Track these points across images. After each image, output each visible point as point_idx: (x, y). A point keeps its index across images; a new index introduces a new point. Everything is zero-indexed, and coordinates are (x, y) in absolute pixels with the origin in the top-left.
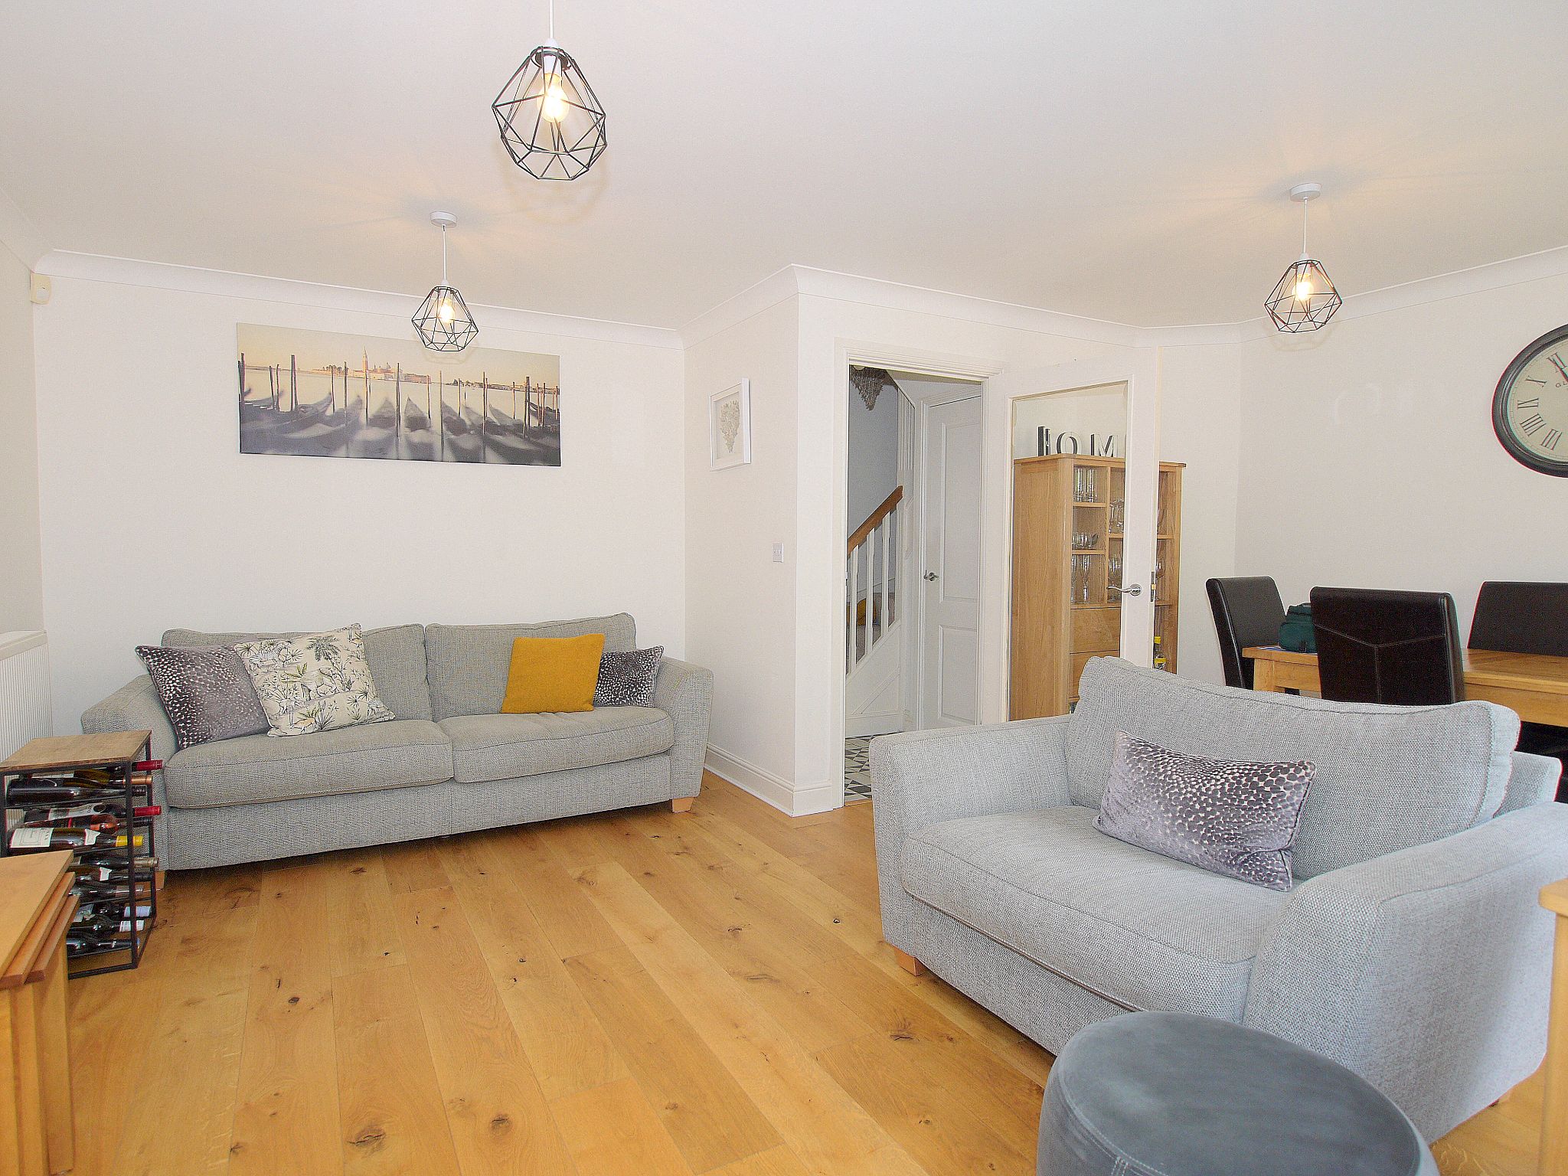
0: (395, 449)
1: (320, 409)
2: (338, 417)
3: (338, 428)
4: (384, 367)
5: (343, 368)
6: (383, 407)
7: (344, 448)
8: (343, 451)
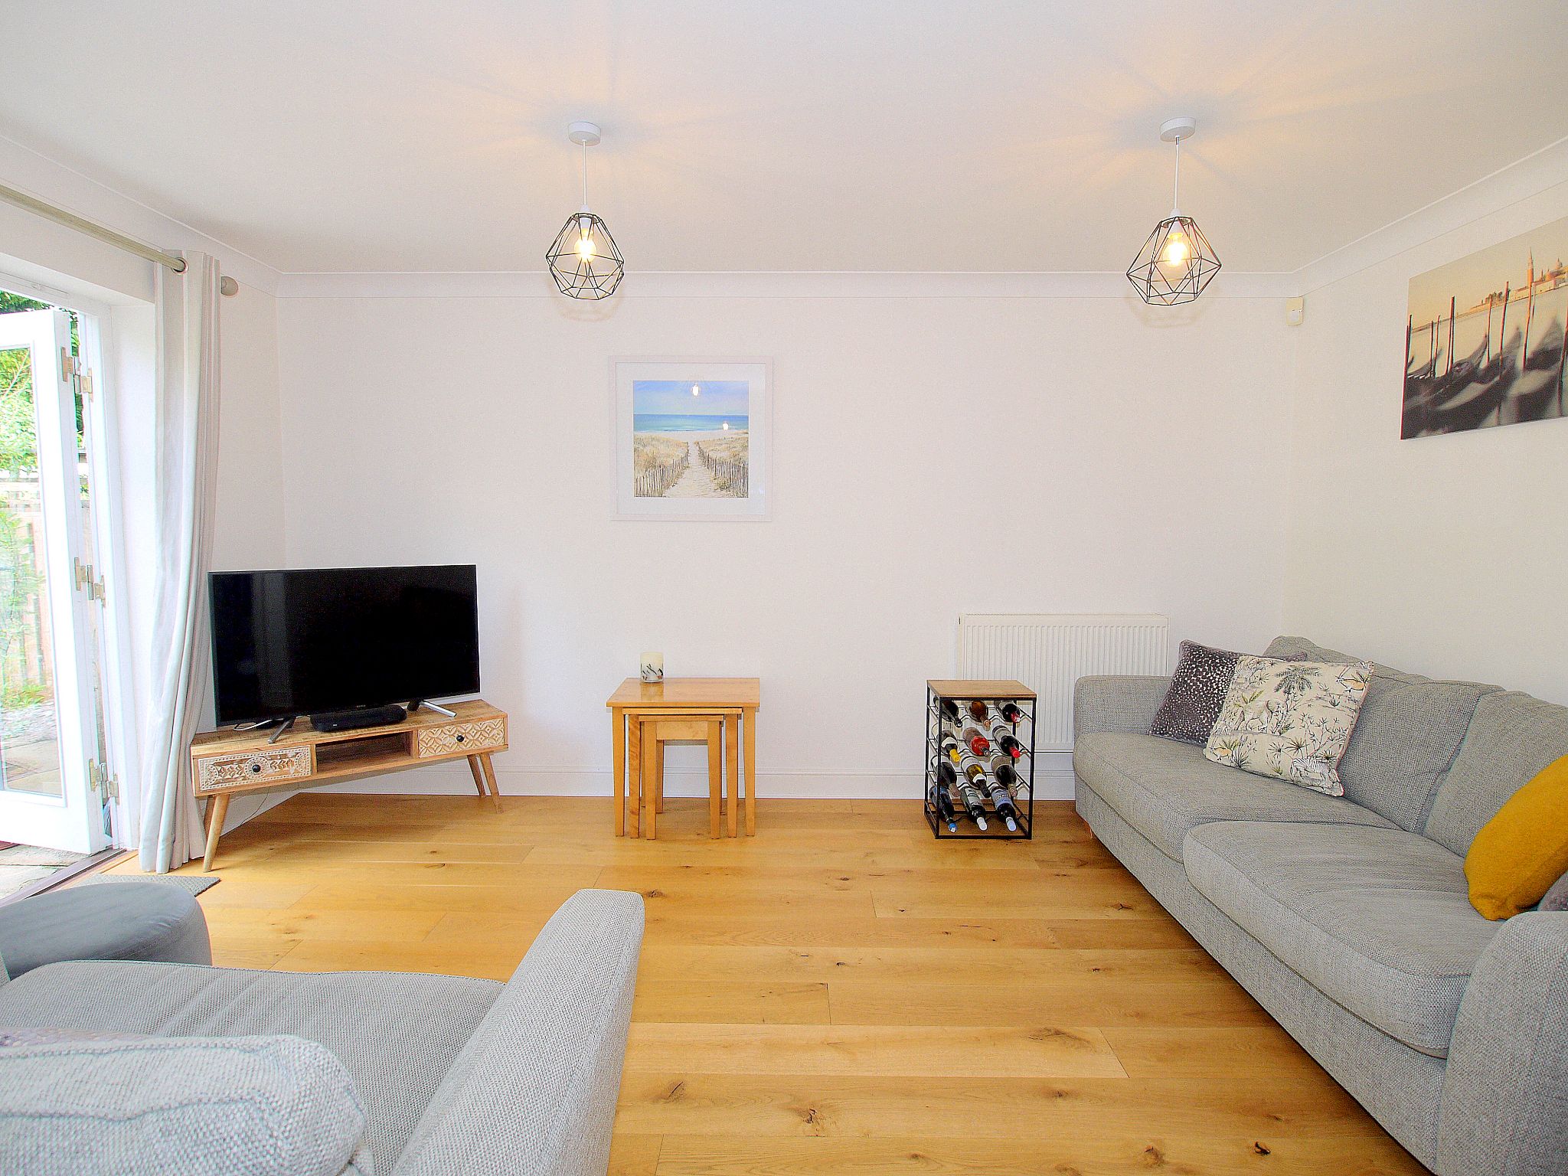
0: (1557, 395)
1: (1475, 362)
2: (1495, 366)
3: (1492, 383)
4: (1553, 269)
5: (1504, 294)
6: (1549, 334)
7: (1495, 413)
8: (1493, 417)
